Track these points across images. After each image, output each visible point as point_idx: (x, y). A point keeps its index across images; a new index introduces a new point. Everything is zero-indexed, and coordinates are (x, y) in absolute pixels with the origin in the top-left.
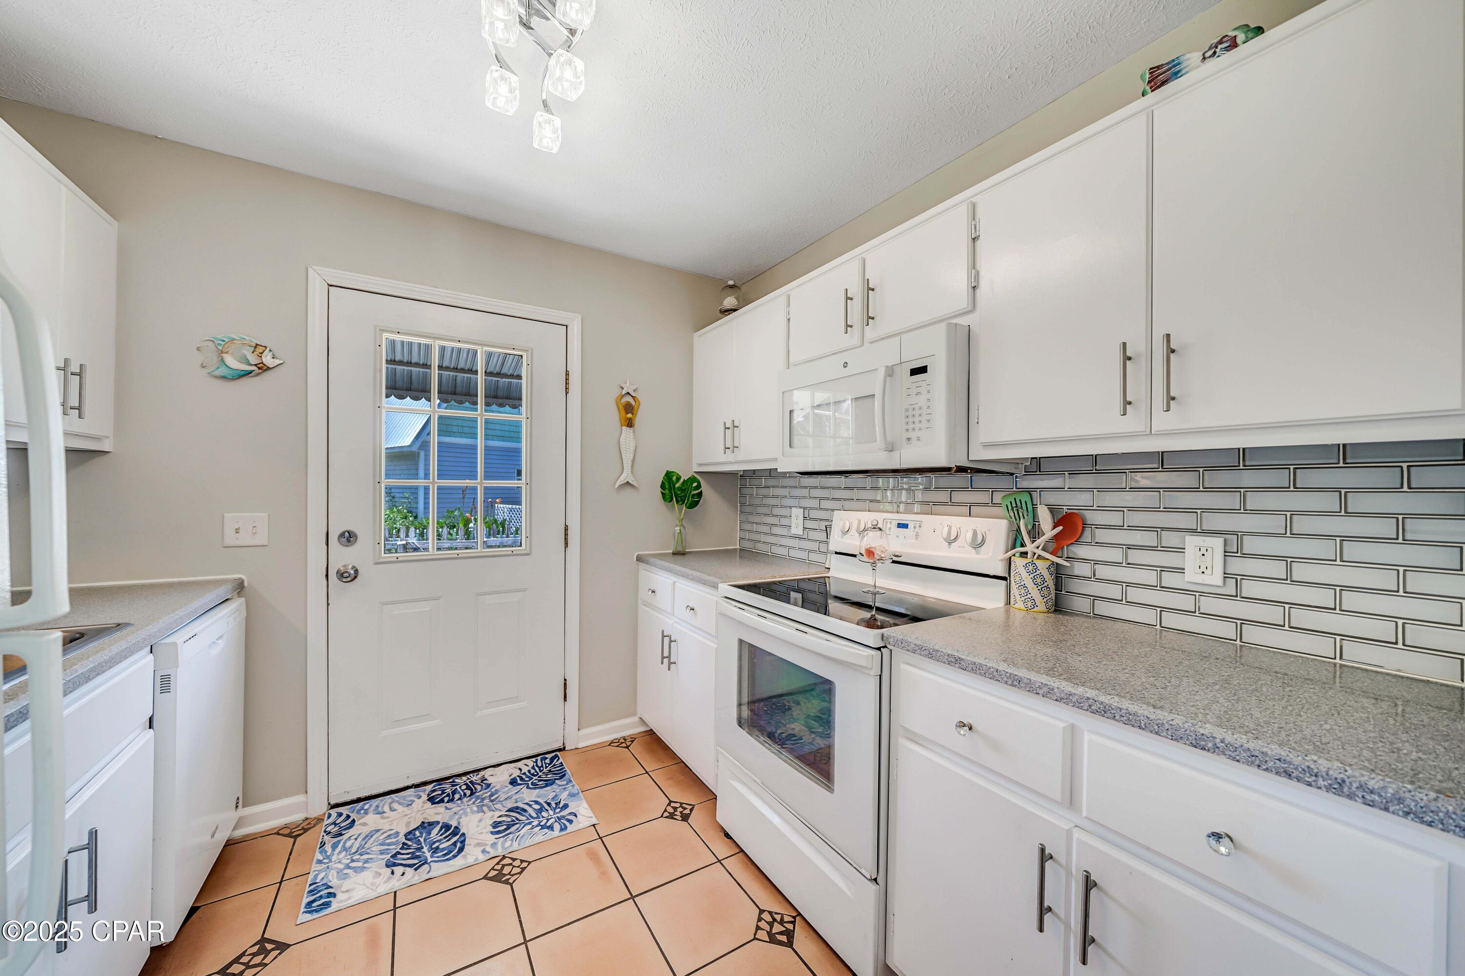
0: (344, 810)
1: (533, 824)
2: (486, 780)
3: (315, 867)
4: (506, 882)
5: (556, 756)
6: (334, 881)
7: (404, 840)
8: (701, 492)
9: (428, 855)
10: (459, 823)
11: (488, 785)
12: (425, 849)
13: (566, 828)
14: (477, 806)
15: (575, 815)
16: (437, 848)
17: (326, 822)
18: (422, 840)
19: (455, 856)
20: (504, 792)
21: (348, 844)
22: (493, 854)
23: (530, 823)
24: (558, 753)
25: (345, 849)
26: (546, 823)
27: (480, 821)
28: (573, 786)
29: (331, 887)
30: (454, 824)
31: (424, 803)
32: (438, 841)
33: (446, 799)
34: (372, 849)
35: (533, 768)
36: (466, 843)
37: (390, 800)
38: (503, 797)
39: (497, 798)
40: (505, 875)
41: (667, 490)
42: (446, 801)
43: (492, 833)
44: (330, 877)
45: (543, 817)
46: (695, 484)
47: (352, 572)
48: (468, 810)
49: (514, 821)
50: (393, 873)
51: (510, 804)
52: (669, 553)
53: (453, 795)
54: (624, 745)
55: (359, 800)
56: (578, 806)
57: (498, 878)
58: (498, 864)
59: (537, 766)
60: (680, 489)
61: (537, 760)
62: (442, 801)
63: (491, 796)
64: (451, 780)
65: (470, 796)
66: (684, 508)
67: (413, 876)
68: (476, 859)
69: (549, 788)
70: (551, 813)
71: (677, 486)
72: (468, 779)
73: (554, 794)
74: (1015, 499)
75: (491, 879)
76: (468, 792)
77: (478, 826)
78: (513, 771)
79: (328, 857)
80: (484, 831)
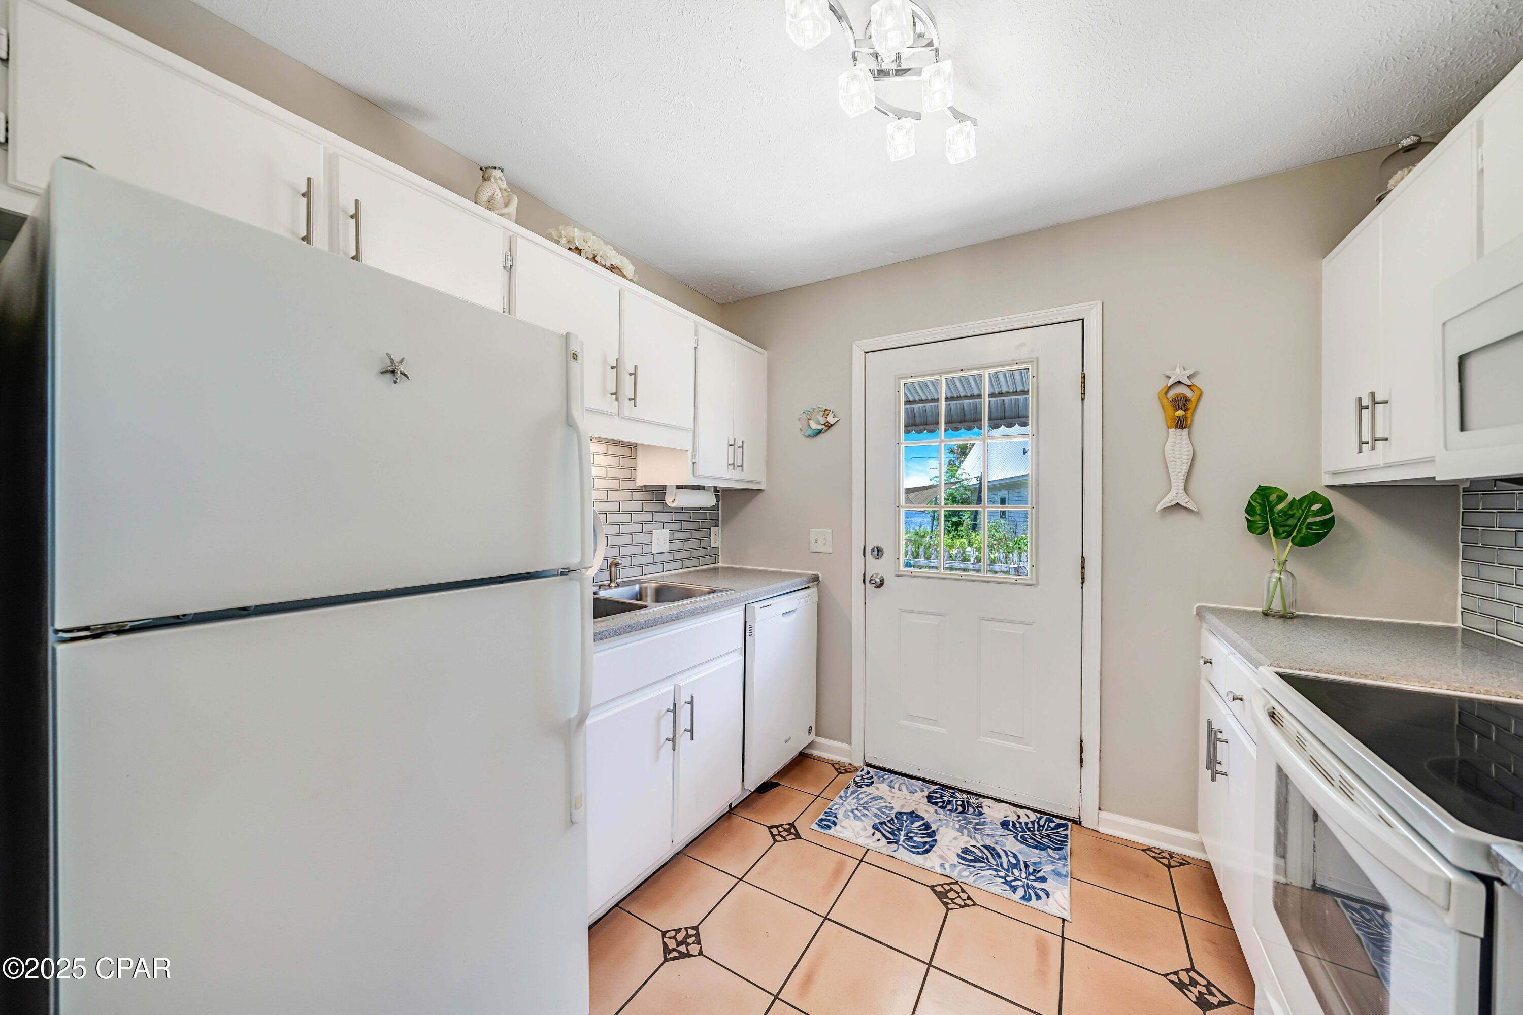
0: (872, 771)
1: (999, 873)
2: (982, 808)
3: (837, 799)
4: (946, 904)
5: (1065, 825)
6: (840, 816)
7: (893, 816)
8: (1333, 517)
9: (902, 838)
10: (938, 829)
11: (981, 814)
12: (903, 833)
13: (1029, 899)
14: (960, 825)
15: (1048, 895)
16: (911, 838)
17: (859, 773)
18: (905, 824)
19: (919, 853)
20: (990, 828)
21: (861, 796)
22: (947, 872)
23: (996, 870)
24: (1069, 824)
25: (857, 798)
26: (1012, 881)
27: (955, 839)
28: (1065, 865)
29: (836, 818)
30: (934, 827)
31: (923, 797)
32: (915, 833)
33: (940, 804)
34: (872, 809)
35: (1033, 822)
36: (933, 849)
37: (902, 781)
38: (988, 831)
39: (982, 829)
40: (948, 898)
41: (1258, 516)
42: (939, 806)
43: (958, 855)
44: (840, 812)
45: (1013, 874)
46: (1316, 507)
47: (878, 580)
48: (951, 824)
49: (983, 858)
50: (873, 834)
51: (989, 842)
52: (1257, 612)
53: (947, 804)
54: (1166, 862)
55: (883, 769)
56: (1057, 888)
57: (941, 896)
58: (948, 884)
59: (1038, 823)
61: (1041, 817)
62: (936, 804)
63: (977, 824)
64: (953, 791)
65: (960, 813)
67: (884, 847)
68: (933, 867)
69: (1036, 851)
70: (1024, 875)
71: (1279, 507)
72: (967, 798)
73: (1039, 860)
75: (935, 892)
76: (960, 809)
77: (951, 842)
78: (1011, 814)
79: (846, 797)
80: (953, 849)
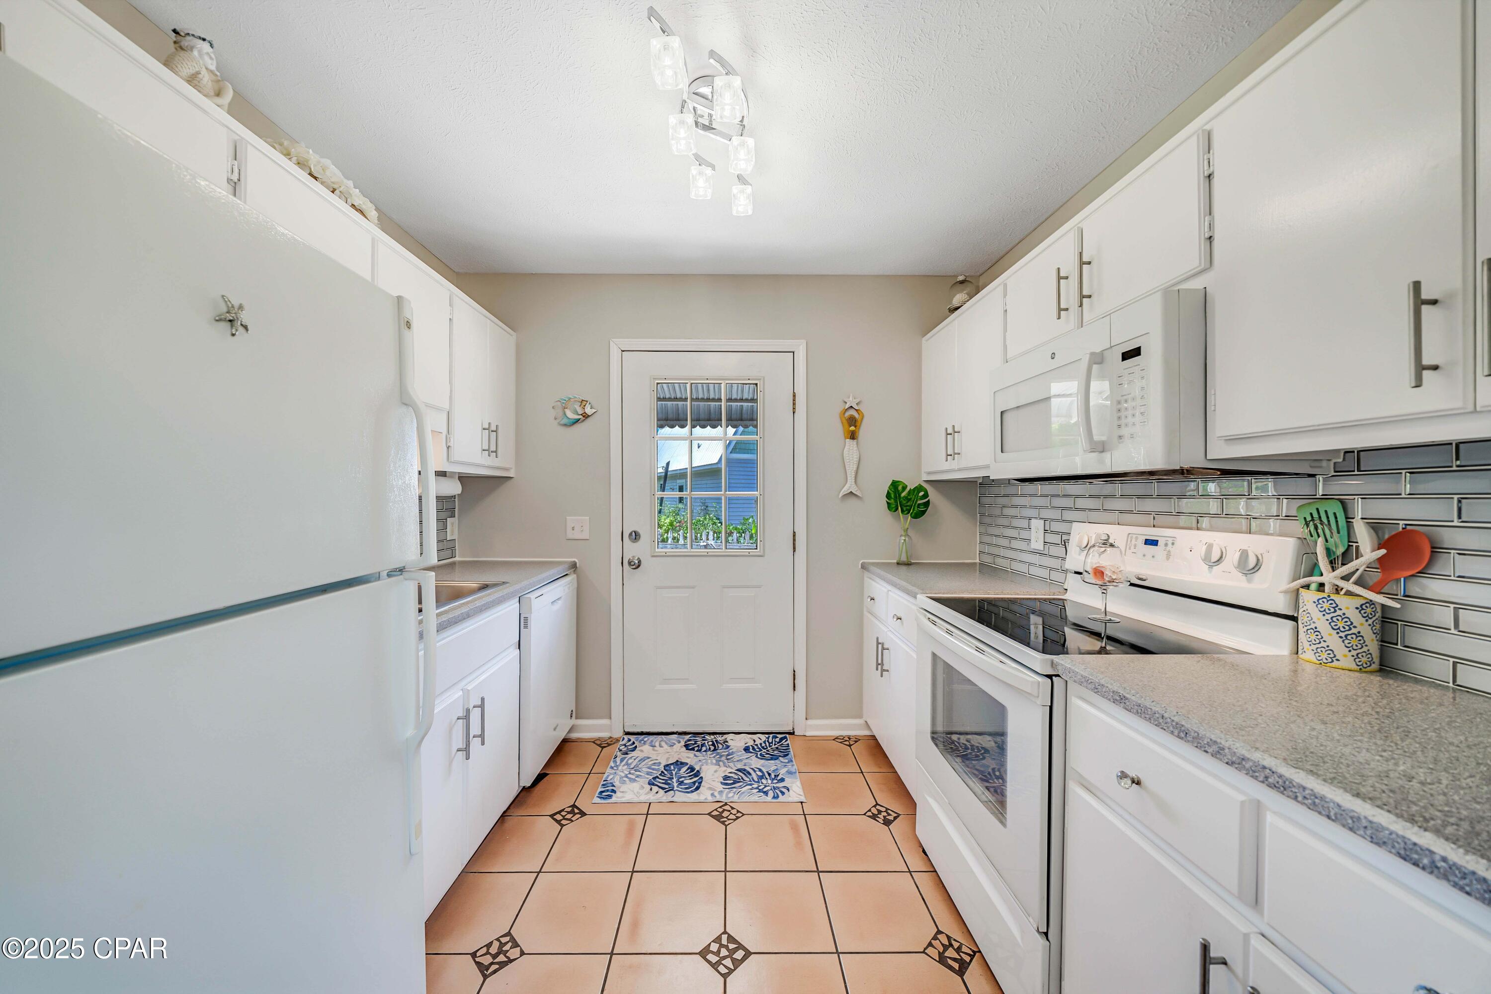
0: (632, 737)
1: (754, 786)
2: (727, 741)
3: (609, 770)
4: (724, 823)
5: (786, 738)
7: (663, 769)
8: (929, 500)
9: (676, 785)
10: (701, 769)
11: (728, 747)
12: (674, 780)
13: (778, 797)
14: (716, 760)
15: (788, 790)
16: (683, 781)
17: (621, 743)
18: (674, 773)
19: (693, 791)
20: (738, 756)
21: (631, 762)
23: (751, 784)
24: (788, 736)
25: (627, 764)
26: (764, 788)
27: (716, 771)
28: (793, 765)
30: (697, 768)
31: (681, 747)
32: (684, 777)
34: (643, 769)
35: (764, 742)
36: (702, 785)
37: (660, 739)
38: (736, 758)
39: (732, 758)
40: (724, 818)
41: (892, 500)
42: (696, 750)
43: (722, 783)
45: (762, 783)
46: (921, 494)
47: (637, 562)
48: (709, 761)
49: (739, 779)
51: (739, 766)
52: (894, 563)
53: (701, 747)
54: (847, 743)
55: (642, 734)
56: (793, 783)
57: (719, 818)
58: (720, 807)
59: (768, 741)
60: (906, 498)
61: (769, 737)
62: (693, 749)
63: (728, 755)
64: (703, 736)
65: (713, 751)
66: (910, 517)
67: (664, 796)
68: (706, 799)
69: (772, 762)
70: (770, 781)
71: (903, 495)
72: (715, 737)
73: (775, 767)
74: (1317, 509)
75: (713, 817)
76: (712, 748)
77: (713, 775)
78: (750, 740)
79: (617, 767)
80: (716, 780)
